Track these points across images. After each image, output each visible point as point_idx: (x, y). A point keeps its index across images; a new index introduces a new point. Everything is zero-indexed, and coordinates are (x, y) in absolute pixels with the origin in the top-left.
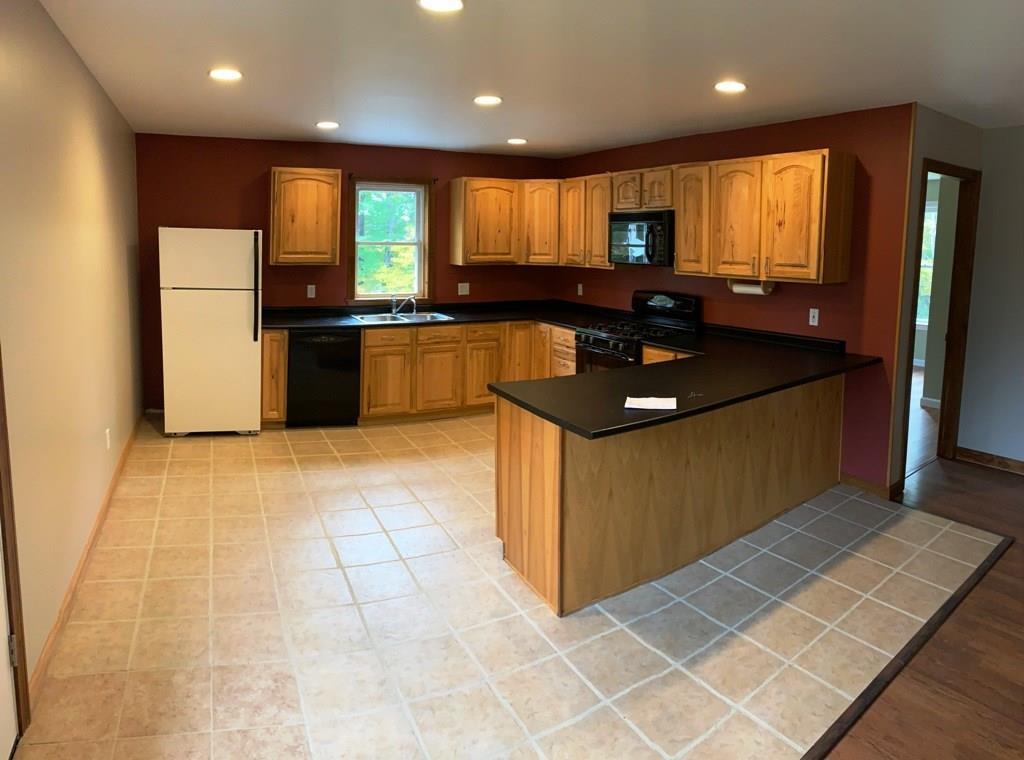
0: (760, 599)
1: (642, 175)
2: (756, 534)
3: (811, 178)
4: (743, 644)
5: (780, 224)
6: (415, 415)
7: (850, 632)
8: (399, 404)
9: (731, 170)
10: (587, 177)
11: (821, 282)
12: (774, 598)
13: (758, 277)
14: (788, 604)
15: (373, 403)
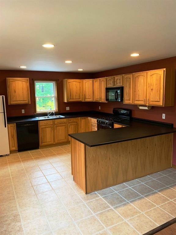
0: (138, 195)
1: (114, 78)
2: (141, 179)
3: (160, 77)
4: (131, 206)
5: (152, 90)
6: (55, 144)
7: (163, 209)
8: (50, 141)
9: (138, 75)
10: (100, 78)
11: (164, 106)
12: (142, 196)
13: (146, 104)
14: (146, 198)
15: (43, 142)
